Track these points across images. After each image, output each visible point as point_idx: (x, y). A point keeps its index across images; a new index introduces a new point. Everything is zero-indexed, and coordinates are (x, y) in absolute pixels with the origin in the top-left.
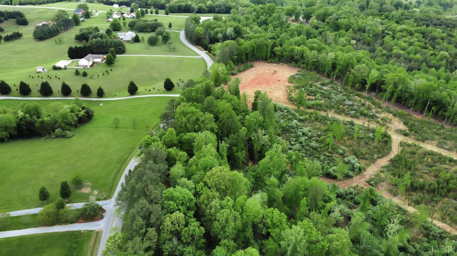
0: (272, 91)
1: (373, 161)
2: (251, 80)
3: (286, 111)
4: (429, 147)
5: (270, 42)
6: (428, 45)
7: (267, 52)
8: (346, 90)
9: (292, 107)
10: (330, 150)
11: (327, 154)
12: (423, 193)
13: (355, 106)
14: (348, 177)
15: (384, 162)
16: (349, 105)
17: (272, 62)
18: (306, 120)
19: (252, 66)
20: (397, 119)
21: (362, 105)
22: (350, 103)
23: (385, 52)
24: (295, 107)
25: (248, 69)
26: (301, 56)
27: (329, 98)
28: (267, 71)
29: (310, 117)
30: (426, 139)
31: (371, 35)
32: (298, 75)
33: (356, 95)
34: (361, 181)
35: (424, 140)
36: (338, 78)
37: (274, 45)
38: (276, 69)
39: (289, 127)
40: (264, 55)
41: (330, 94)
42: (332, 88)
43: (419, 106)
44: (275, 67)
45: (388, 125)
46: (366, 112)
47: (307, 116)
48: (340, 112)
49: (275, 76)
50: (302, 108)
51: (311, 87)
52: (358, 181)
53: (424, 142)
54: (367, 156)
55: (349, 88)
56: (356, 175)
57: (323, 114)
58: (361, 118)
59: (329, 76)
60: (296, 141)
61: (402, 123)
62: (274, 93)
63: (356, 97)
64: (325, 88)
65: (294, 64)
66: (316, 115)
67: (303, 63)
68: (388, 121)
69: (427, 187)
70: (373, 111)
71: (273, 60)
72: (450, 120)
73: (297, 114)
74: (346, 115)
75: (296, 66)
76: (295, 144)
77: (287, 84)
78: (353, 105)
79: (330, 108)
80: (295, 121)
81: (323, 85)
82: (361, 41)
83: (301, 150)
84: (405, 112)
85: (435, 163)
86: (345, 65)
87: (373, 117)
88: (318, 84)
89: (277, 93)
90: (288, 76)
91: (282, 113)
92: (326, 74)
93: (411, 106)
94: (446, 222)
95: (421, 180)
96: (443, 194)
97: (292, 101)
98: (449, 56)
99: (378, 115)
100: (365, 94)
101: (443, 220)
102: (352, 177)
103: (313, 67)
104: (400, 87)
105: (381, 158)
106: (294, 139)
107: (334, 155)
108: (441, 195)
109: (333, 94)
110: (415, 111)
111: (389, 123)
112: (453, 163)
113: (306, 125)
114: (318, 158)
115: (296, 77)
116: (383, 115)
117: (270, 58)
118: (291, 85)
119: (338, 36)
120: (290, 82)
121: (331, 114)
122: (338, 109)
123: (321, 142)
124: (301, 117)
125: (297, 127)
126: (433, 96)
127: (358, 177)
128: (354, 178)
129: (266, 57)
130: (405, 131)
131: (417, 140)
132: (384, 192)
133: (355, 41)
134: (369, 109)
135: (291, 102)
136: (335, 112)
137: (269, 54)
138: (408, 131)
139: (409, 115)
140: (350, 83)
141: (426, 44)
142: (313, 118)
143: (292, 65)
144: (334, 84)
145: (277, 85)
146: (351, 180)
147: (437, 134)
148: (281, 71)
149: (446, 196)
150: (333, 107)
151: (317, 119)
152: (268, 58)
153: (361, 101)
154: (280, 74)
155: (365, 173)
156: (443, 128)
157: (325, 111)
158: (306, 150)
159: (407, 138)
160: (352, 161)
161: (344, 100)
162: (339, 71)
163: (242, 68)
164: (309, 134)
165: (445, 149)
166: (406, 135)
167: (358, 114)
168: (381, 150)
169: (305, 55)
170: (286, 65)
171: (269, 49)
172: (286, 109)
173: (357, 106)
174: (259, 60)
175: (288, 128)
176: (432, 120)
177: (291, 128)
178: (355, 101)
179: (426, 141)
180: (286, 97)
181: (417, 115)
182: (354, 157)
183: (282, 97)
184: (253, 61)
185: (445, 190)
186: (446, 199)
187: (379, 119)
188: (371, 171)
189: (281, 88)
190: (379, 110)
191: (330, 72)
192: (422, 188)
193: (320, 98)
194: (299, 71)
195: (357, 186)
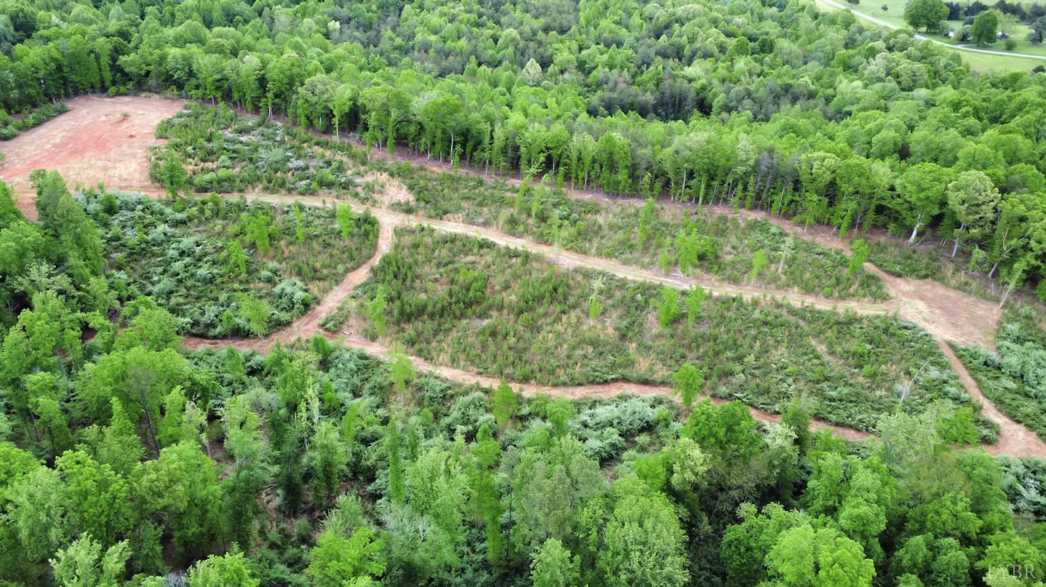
0: (109, 164)
1: (338, 280)
2: (54, 146)
3: (140, 207)
4: (451, 227)
5: (103, 45)
6: (485, 17)
7: (100, 69)
8: (294, 136)
9: (156, 196)
10: (244, 276)
11: (236, 286)
12: (424, 322)
13: (312, 171)
14: (278, 325)
15: (361, 275)
16: (297, 169)
17: (118, 94)
18: (190, 219)
19: (62, 112)
20: (396, 182)
21: (325, 165)
22: (301, 163)
23: (398, 41)
24: (165, 195)
25: (49, 118)
26: (187, 69)
27: (251, 160)
28: (103, 118)
29: (202, 211)
30: (446, 212)
31: (374, 7)
32: (180, 116)
33: (317, 144)
34: (309, 327)
35: (442, 214)
36: (277, 111)
37: (117, 51)
38: (126, 109)
39: (147, 242)
40: (95, 79)
41: (256, 150)
42: (263, 135)
43: (438, 147)
44: (127, 104)
45: (376, 196)
46: (331, 177)
47: (194, 210)
48: (274, 186)
49: (125, 125)
50: (182, 194)
51: (209, 140)
52: (303, 328)
53: (441, 219)
54: (325, 271)
55: (300, 130)
56: (298, 318)
57: (234, 198)
58: (320, 192)
59: (257, 110)
60: (165, 271)
61: (405, 187)
62: (115, 168)
63: (316, 147)
64: (244, 138)
65: (175, 92)
66: (216, 204)
67: (197, 87)
68: (377, 187)
69: (430, 308)
70: (349, 172)
71: (122, 89)
72: (493, 166)
73: (168, 210)
74: (290, 191)
75: (181, 97)
76: (159, 281)
77: (153, 142)
78: (307, 168)
79: (252, 182)
80: (162, 227)
81: (240, 132)
82: (353, 23)
83: (177, 291)
84: (414, 164)
85: (455, 256)
86: (285, 81)
87: (346, 186)
88: (228, 134)
89: (123, 168)
90: (157, 122)
91: (130, 214)
92: (249, 106)
93: (426, 151)
94: (458, 367)
95: (423, 296)
96: (458, 313)
97: (159, 181)
98: (518, 37)
99: (358, 180)
100: (336, 138)
101: (454, 362)
102: (289, 324)
103: (219, 94)
104: (394, 114)
105: (354, 269)
106: (160, 269)
107: (252, 286)
108: (455, 317)
109: (261, 150)
110: (435, 158)
111: (381, 192)
112: (485, 250)
113: (191, 231)
114: (216, 299)
115: (176, 121)
116: (369, 179)
117: (114, 83)
118: (163, 142)
119: (299, 15)
120: (161, 137)
121: (254, 197)
122: (270, 182)
123: (225, 262)
124: (180, 216)
125: (168, 238)
126: (453, 124)
127: (305, 319)
128: (295, 325)
129: (103, 82)
130: (407, 203)
131: (430, 217)
132: (354, 338)
133: (338, 23)
134: (341, 169)
135: (158, 185)
136: (266, 189)
137: (108, 75)
138: (413, 203)
139: (422, 169)
140: (303, 120)
141: (480, 16)
142: (208, 213)
143: (168, 93)
144: (268, 127)
145: (125, 148)
146: (288, 329)
147: (468, 198)
148: (140, 112)
149: (463, 316)
150: (259, 179)
151: (216, 214)
152: (108, 83)
153: (323, 156)
154: (137, 121)
155: (319, 308)
156: (481, 183)
157: (241, 191)
158: (188, 289)
159: (411, 217)
160: (289, 290)
161: (288, 159)
162: (277, 96)
163: (30, 120)
164: (198, 249)
165: (478, 225)
166: (409, 211)
167: (314, 185)
168: (355, 254)
169: (195, 67)
170: (156, 96)
171: (105, 61)
172: (140, 203)
173: (315, 167)
174: (86, 93)
175: (144, 246)
176: (463, 172)
177: (154, 245)
178: (312, 157)
179: (445, 217)
180: (147, 174)
181: (439, 166)
182: (295, 279)
183: (137, 176)
184: (67, 96)
185: (462, 305)
186: (464, 322)
187: (359, 189)
188: (334, 300)
189: (134, 156)
190: (362, 168)
191: (258, 99)
192: (420, 311)
193: (228, 163)
194: (186, 108)
195: (299, 340)
